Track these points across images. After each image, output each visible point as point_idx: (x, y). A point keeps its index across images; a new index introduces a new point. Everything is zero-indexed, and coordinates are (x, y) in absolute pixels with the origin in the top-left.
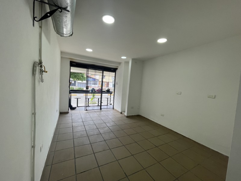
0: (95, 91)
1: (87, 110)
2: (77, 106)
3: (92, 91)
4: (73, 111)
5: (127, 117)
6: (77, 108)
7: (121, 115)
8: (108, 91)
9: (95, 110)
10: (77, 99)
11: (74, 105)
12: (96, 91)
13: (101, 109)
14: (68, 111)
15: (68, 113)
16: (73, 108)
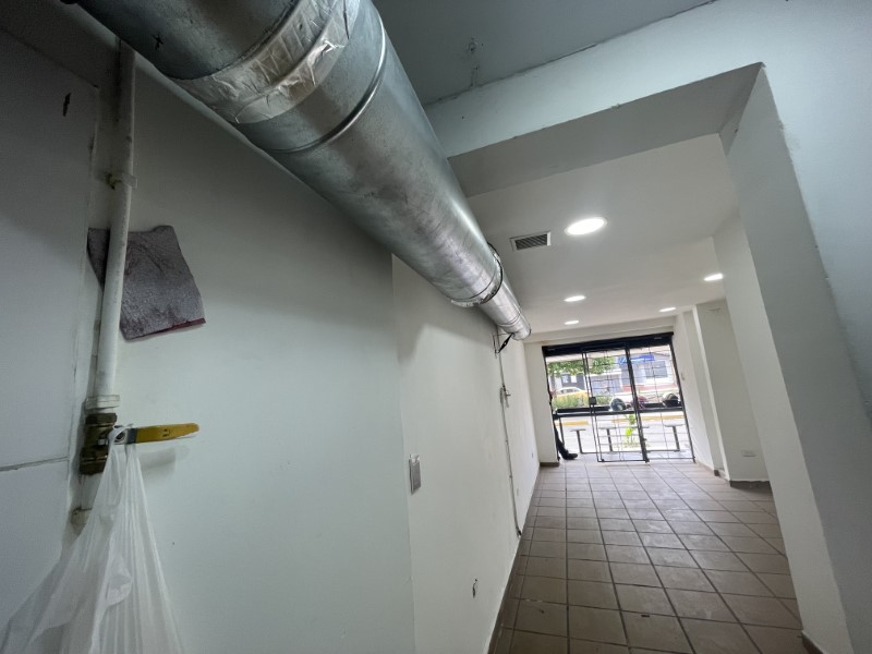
0: (624, 407)
1: (603, 461)
2: (581, 452)
3: (615, 407)
4: (570, 463)
5: (733, 484)
6: (579, 456)
7: (717, 478)
8: (673, 404)
9: (628, 463)
10: (578, 432)
11: (571, 447)
12: (629, 406)
13: (646, 459)
14: (556, 460)
15: (556, 465)
16: (569, 457)
